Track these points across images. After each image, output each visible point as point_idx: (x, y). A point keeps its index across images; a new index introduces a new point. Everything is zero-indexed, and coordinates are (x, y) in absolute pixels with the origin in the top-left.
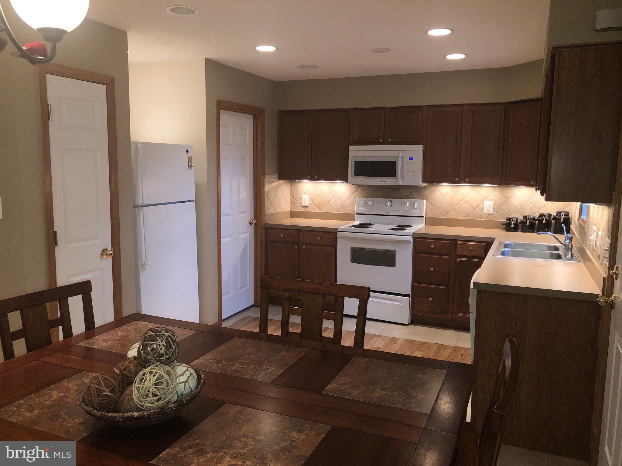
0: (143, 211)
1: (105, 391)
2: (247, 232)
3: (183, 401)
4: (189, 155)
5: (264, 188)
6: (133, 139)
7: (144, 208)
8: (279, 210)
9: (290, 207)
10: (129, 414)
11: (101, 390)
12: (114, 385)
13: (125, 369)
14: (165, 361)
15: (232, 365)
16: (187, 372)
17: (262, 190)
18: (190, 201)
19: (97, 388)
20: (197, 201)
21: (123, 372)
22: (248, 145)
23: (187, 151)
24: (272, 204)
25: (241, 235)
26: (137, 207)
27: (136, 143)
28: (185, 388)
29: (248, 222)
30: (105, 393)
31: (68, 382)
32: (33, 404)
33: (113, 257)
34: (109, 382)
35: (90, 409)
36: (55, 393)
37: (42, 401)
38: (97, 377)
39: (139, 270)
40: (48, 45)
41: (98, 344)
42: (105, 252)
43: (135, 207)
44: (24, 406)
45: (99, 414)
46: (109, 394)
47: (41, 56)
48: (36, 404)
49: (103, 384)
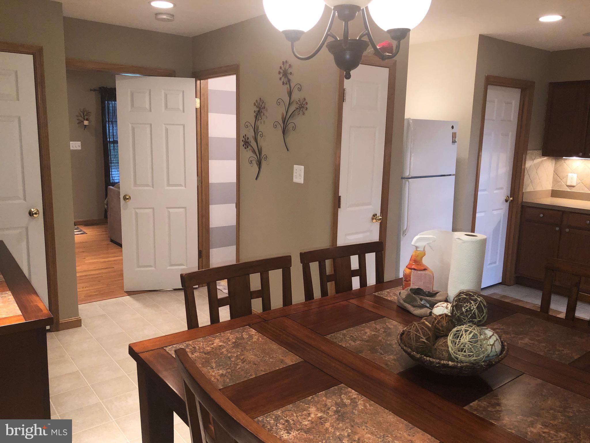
0: (409, 182)
1: (422, 338)
2: (502, 209)
3: (492, 362)
4: (454, 130)
5: (525, 164)
6: (407, 116)
7: (410, 180)
8: (539, 189)
9: (551, 186)
10: (445, 362)
11: (419, 336)
12: (429, 334)
13: (438, 323)
14: (477, 322)
15: (522, 339)
16: (493, 336)
17: (523, 167)
18: (450, 175)
19: (416, 334)
20: (457, 175)
21: (436, 325)
22: (512, 119)
23: (453, 127)
24: (531, 181)
25: (496, 211)
26: (404, 178)
27: (408, 120)
28: (491, 350)
29: (504, 198)
30: (423, 340)
31: (375, 323)
32: (354, 336)
33: (381, 222)
34: (425, 331)
35: (409, 350)
36: (367, 330)
37: (360, 335)
38: (415, 325)
39: (400, 236)
40: (394, 43)
41: (390, 296)
42: (375, 217)
43: (402, 178)
44: (347, 336)
45: (418, 356)
46: (425, 341)
47: (389, 53)
48: (356, 336)
49: (421, 332)
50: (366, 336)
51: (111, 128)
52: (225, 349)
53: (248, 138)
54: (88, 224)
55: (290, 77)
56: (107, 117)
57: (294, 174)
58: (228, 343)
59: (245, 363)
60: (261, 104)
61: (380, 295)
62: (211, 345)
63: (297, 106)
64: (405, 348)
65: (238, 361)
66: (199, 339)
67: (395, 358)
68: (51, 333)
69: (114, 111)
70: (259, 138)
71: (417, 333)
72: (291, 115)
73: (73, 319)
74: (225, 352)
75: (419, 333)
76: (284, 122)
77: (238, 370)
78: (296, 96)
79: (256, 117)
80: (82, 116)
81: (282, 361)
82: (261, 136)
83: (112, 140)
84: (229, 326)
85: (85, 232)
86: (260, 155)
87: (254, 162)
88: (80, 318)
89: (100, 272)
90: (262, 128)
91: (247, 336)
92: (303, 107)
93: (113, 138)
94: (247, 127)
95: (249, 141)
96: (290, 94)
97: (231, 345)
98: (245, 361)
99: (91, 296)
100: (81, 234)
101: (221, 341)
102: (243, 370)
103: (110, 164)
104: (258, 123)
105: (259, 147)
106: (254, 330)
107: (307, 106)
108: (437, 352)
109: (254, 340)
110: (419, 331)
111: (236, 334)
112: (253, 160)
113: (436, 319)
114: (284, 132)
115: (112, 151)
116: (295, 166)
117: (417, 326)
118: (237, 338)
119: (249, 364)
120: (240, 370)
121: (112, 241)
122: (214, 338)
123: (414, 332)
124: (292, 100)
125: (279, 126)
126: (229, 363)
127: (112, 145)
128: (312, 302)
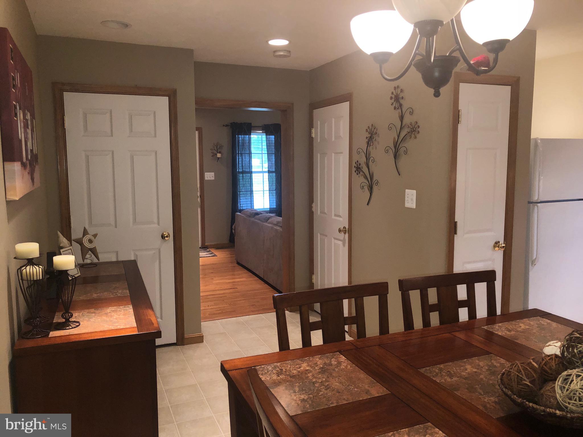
0: (538, 207)
1: (525, 380)
6: (533, 135)
7: (539, 205)
10: (551, 410)
11: (521, 378)
12: (534, 377)
13: (545, 364)
19: (517, 375)
21: (542, 367)
26: (532, 203)
27: (536, 140)
30: (525, 382)
31: (478, 360)
32: (451, 372)
33: (505, 250)
34: (529, 373)
35: (510, 393)
36: (468, 367)
37: (458, 371)
38: (517, 364)
39: (529, 265)
40: (491, 57)
41: (502, 331)
42: (497, 244)
43: (530, 203)
44: (444, 371)
45: (519, 400)
46: (529, 384)
47: (485, 67)
48: (454, 372)
49: (523, 373)
50: (466, 373)
51: (240, 160)
52: (311, 374)
53: (360, 164)
54: (218, 247)
55: (402, 101)
56: (237, 148)
57: (406, 199)
58: (315, 368)
59: (328, 390)
60: (373, 130)
61: (490, 329)
62: (298, 369)
63: (408, 130)
64: (504, 389)
65: (322, 387)
66: (288, 362)
67: (497, 400)
68: (177, 346)
69: (243, 144)
70: (370, 163)
71: (519, 374)
72: (402, 139)
73: (197, 335)
74: (310, 377)
75: (522, 374)
76: (395, 147)
77: (320, 397)
78: (407, 120)
79: (368, 143)
80: (216, 149)
81: (367, 392)
82: (373, 161)
83: (242, 171)
84: (319, 351)
85: (216, 255)
86: (371, 180)
87: (366, 188)
88: (202, 334)
89: (224, 292)
90: (374, 153)
91: (336, 363)
92: (414, 131)
93: (243, 168)
94: (358, 153)
95: (360, 166)
96: (402, 118)
97: (318, 371)
98: (328, 388)
99: (214, 314)
100: (212, 256)
101: (308, 366)
102: (325, 397)
103: (239, 193)
104: (370, 148)
105: (371, 172)
106: (344, 357)
107: (419, 129)
108: (543, 398)
109: (342, 367)
110: (521, 371)
111: (325, 359)
112: (365, 186)
113: (544, 360)
114: (395, 157)
115: (241, 180)
116: (407, 190)
117: (520, 366)
118: (325, 363)
119: (332, 391)
120: (322, 396)
121: (238, 263)
122: (302, 362)
123: (516, 372)
124: (403, 125)
125: (390, 151)
126: (312, 388)
127: (241, 175)
128: (412, 333)
